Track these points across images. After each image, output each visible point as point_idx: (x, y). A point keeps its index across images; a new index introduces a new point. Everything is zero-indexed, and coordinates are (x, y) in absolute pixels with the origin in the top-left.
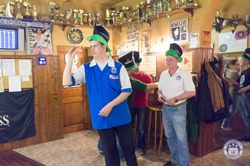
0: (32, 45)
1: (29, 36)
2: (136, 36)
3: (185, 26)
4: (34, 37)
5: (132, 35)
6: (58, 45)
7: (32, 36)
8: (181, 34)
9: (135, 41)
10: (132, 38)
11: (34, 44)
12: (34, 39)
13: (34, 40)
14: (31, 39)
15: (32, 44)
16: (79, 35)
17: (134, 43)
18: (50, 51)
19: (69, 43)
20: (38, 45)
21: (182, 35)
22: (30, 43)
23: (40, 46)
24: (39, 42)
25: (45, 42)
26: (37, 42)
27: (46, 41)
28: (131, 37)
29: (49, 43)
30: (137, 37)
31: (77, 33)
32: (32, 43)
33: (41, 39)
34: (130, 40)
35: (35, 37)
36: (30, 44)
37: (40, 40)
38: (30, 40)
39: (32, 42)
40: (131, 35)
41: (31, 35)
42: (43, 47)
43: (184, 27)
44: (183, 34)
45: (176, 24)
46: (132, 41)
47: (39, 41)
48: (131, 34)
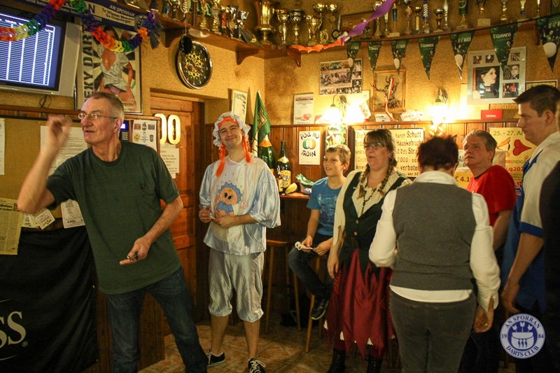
0: (90, 81)
1: (84, 52)
2: (354, 77)
3: (518, 65)
4: (96, 54)
5: (340, 75)
6: (154, 87)
7: (91, 51)
8: (502, 82)
9: (350, 91)
10: (339, 82)
11: (95, 77)
12: (96, 60)
13: (96, 65)
14: (90, 62)
15: (91, 77)
16: (202, 64)
17: (344, 94)
18: (135, 103)
19: (177, 81)
20: (106, 81)
21: (507, 85)
22: (85, 73)
23: (111, 85)
24: (108, 73)
25: (124, 74)
26: (104, 70)
27: (126, 70)
28: (335, 79)
29: (134, 77)
30: (358, 82)
31: (196, 57)
32: (90, 73)
33: (115, 63)
34: (332, 88)
35: (100, 54)
36: (85, 76)
37: (112, 68)
38: (85, 64)
39: (91, 71)
40: (336, 75)
41: (90, 48)
42: (119, 89)
43: (514, 67)
44: (510, 85)
45: (489, 58)
46: (338, 90)
47: (108, 68)
48: (334, 72)
